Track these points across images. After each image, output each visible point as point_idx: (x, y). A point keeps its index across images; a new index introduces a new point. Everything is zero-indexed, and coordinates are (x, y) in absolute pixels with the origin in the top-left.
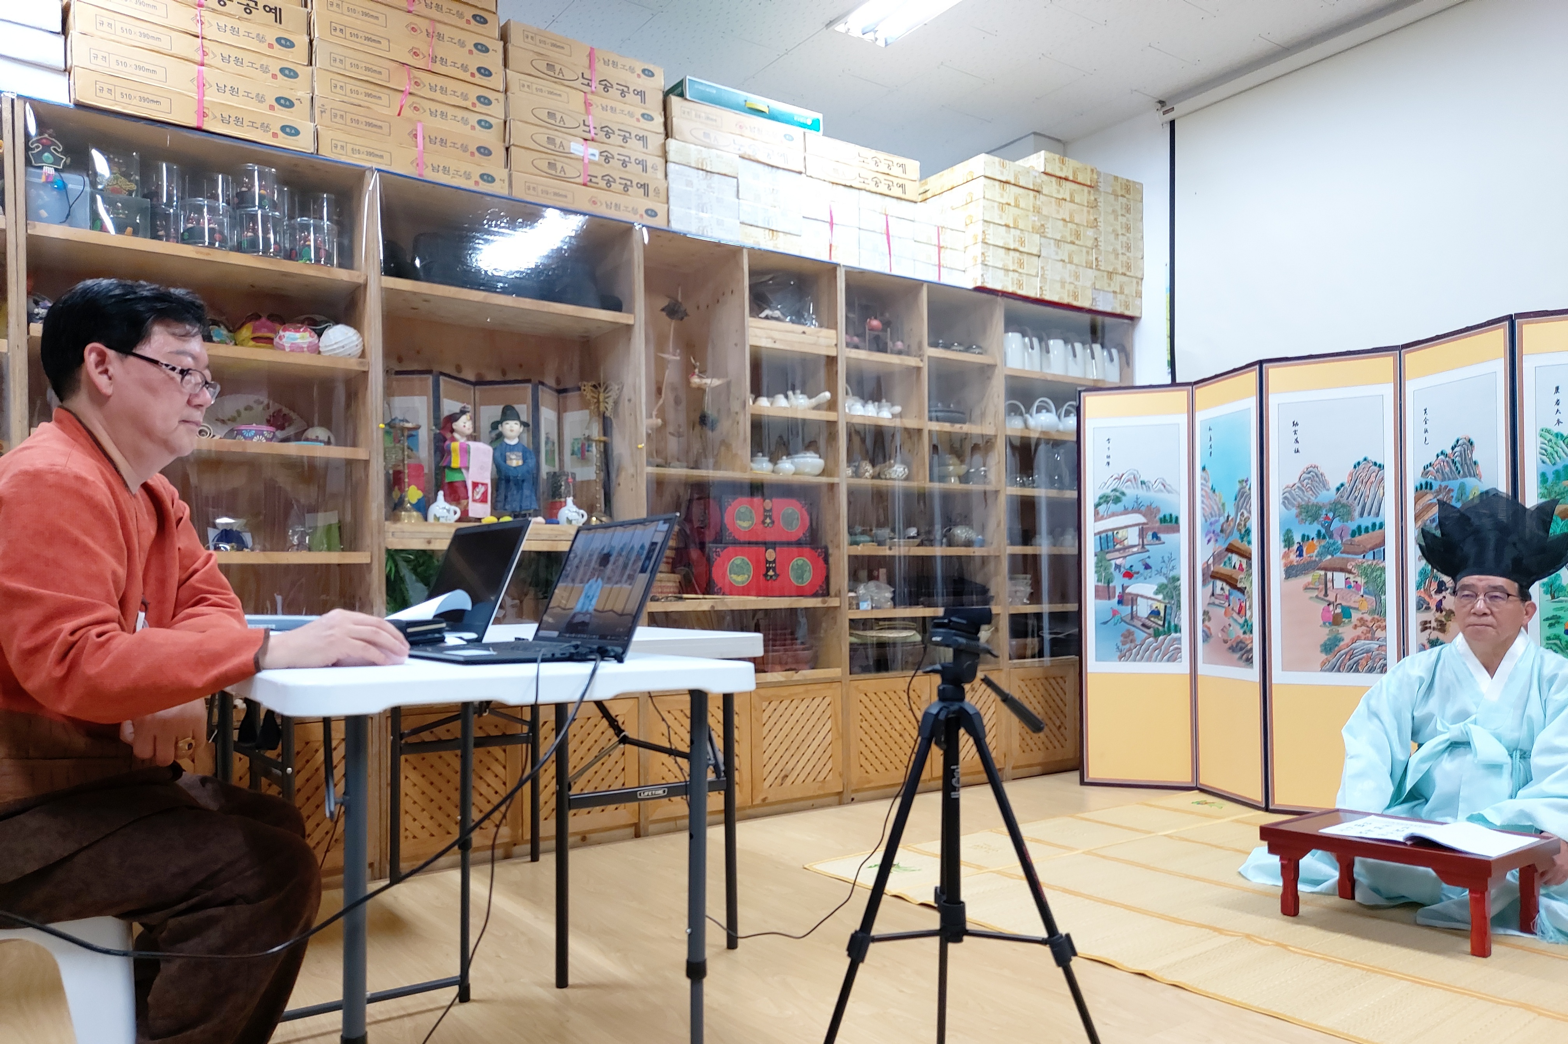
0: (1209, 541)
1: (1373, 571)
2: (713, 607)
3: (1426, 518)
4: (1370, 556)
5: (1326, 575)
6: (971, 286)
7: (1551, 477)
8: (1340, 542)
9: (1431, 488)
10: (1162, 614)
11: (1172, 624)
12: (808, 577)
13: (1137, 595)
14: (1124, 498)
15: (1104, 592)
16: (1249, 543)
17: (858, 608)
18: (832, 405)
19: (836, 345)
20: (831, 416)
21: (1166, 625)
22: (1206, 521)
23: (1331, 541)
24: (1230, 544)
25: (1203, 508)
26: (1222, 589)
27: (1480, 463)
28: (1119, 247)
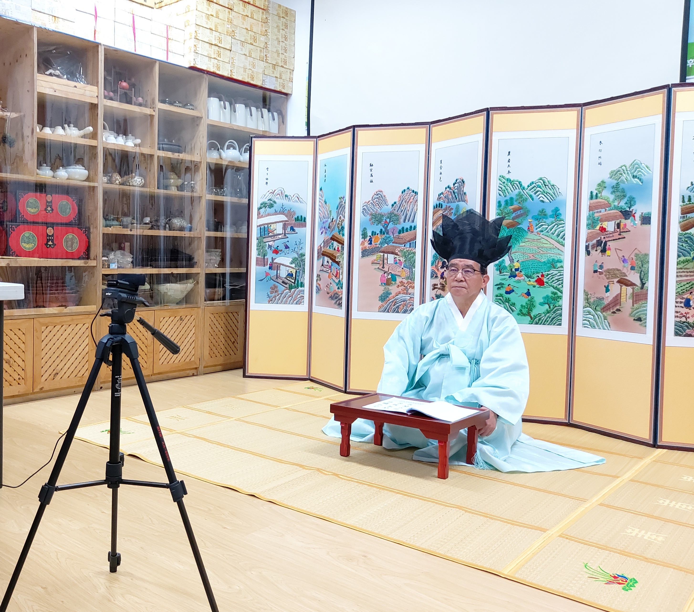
0: (322, 233)
1: (409, 254)
2: (8, 264)
3: (438, 224)
4: (408, 245)
5: (384, 255)
6: (187, 66)
7: (503, 204)
8: (392, 236)
9: (442, 207)
10: (294, 276)
11: (300, 282)
12: (76, 246)
13: (281, 264)
14: (275, 205)
15: (261, 262)
16: (343, 235)
17: (109, 267)
18: (94, 136)
19: (97, 96)
20: (93, 143)
21: (296, 282)
22: (321, 221)
23: (388, 236)
24: (333, 235)
25: (320, 213)
26: (328, 262)
27: (467, 194)
28: (280, 49)
